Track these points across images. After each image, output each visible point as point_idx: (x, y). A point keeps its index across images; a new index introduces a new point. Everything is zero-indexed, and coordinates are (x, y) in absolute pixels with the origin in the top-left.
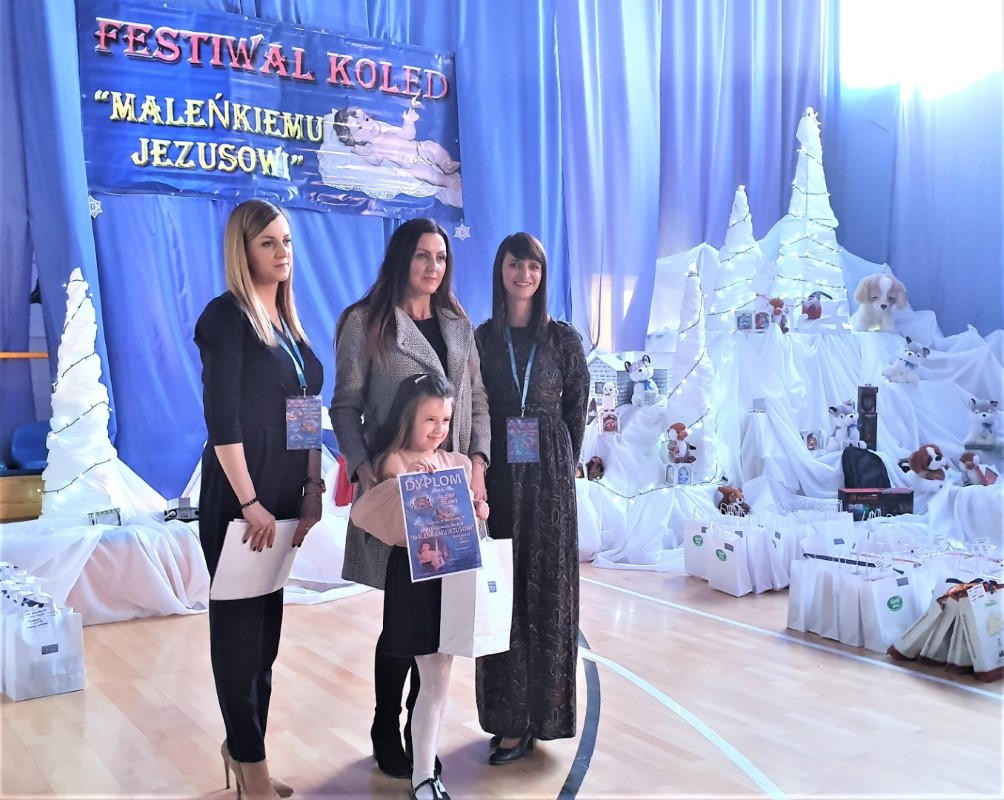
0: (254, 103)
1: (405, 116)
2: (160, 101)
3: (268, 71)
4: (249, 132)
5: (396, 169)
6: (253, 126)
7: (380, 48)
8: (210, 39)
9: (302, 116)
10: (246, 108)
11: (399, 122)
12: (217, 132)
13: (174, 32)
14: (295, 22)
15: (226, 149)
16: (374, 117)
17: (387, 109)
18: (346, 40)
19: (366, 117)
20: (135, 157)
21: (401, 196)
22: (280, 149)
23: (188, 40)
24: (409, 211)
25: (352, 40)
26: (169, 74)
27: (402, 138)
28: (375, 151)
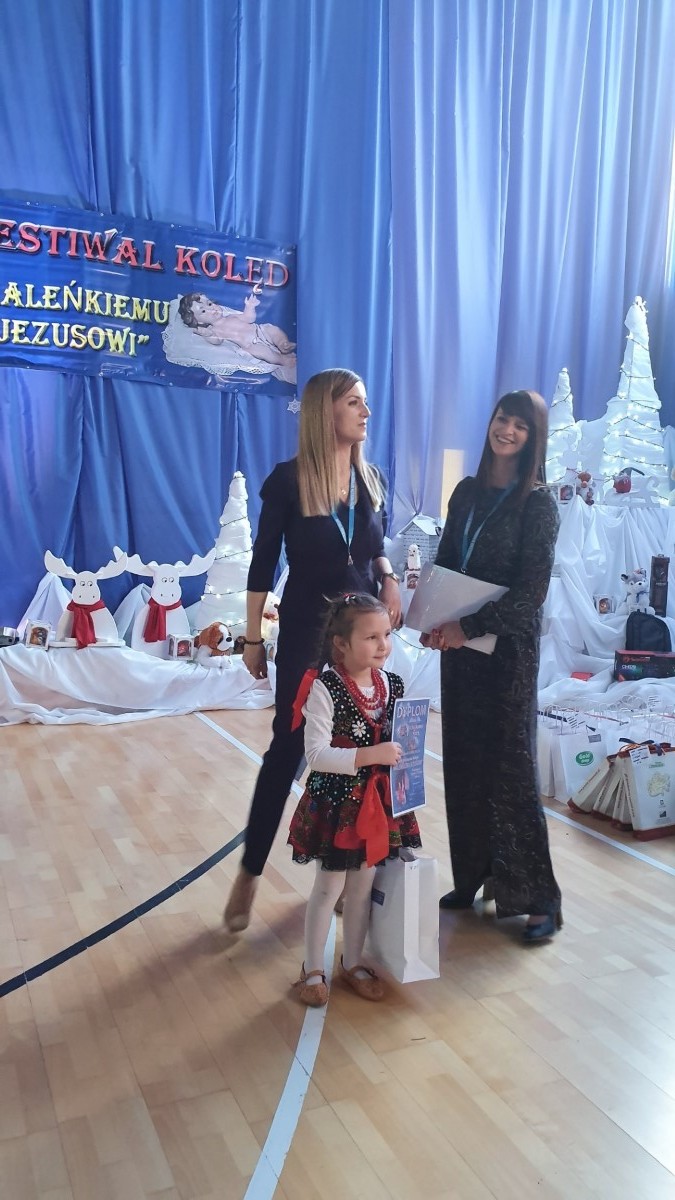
0: (105, 289)
1: (246, 301)
2: (21, 287)
3: (120, 262)
4: (99, 314)
5: (235, 348)
6: (104, 309)
7: (226, 241)
8: (68, 233)
9: (150, 301)
10: (98, 293)
11: (241, 307)
12: (70, 315)
13: (36, 227)
14: (147, 217)
15: (78, 330)
16: (216, 303)
17: (229, 295)
18: (194, 234)
19: (210, 302)
21: (239, 373)
22: (128, 329)
23: (48, 233)
24: (247, 386)
25: (198, 234)
26: (29, 263)
27: (242, 322)
28: (216, 332)
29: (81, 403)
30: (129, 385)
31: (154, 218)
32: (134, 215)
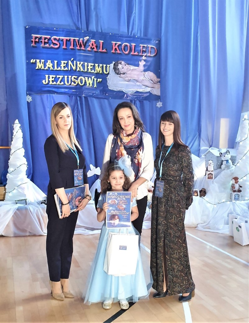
0: (85, 61)
1: (140, 63)
2: (53, 62)
3: (90, 50)
4: (82, 71)
6: (84, 69)
7: (132, 39)
8: (70, 39)
9: (102, 65)
10: (82, 63)
11: (138, 65)
12: (71, 72)
13: (58, 38)
14: (100, 31)
15: (74, 78)
16: (128, 64)
17: (133, 61)
18: (119, 37)
19: (125, 64)
20: (44, 81)
21: (137, 92)
22: (94, 77)
23: (62, 40)
24: (140, 97)
25: (121, 37)
26: (55, 52)
27: (138, 71)
28: (128, 77)
29: (76, 107)
30: (94, 99)
31: (103, 32)
32: (95, 31)
